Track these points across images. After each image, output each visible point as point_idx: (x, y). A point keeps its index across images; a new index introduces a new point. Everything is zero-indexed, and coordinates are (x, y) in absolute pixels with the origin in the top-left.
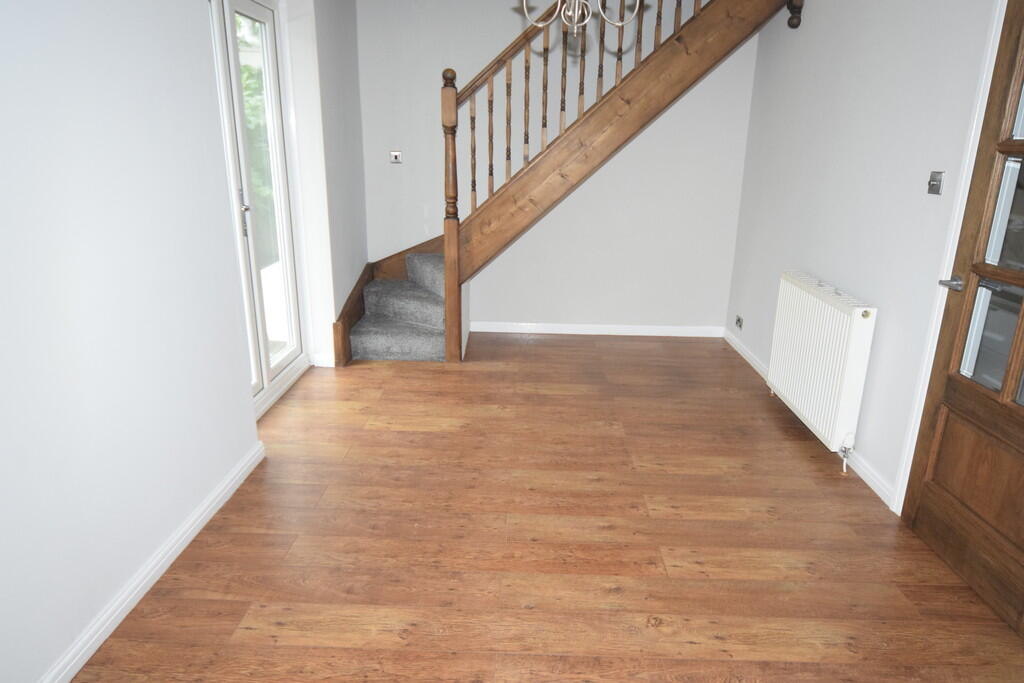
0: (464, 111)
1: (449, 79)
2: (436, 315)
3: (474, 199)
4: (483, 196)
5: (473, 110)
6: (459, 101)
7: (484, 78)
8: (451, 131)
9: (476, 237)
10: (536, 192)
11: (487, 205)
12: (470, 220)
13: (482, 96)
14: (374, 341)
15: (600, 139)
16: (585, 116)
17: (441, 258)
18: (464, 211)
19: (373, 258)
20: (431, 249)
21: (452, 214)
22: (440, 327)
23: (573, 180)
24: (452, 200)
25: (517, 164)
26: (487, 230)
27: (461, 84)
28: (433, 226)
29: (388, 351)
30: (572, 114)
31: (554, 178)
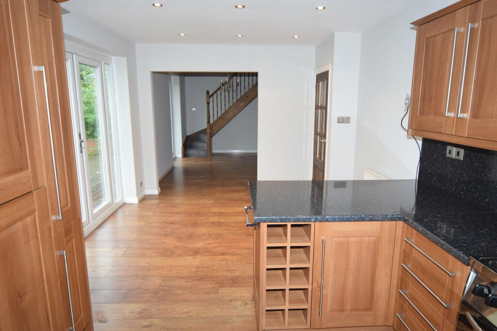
0: (211, 99)
1: (208, 92)
2: (205, 146)
3: (214, 119)
4: (216, 118)
5: (213, 99)
6: (210, 97)
7: (216, 92)
8: (208, 104)
9: (214, 127)
10: (227, 117)
11: (216, 120)
12: (213, 124)
13: (215, 96)
14: (191, 152)
15: (242, 105)
16: (238, 101)
17: (206, 133)
18: (211, 122)
19: (188, 134)
20: (203, 132)
21: (209, 122)
22: (206, 149)
23: (235, 114)
24: (209, 118)
25: (223, 111)
26: (217, 125)
27: (210, 94)
28: (204, 125)
29: (194, 154)
30: (235, 100)
31: (231, 113)
